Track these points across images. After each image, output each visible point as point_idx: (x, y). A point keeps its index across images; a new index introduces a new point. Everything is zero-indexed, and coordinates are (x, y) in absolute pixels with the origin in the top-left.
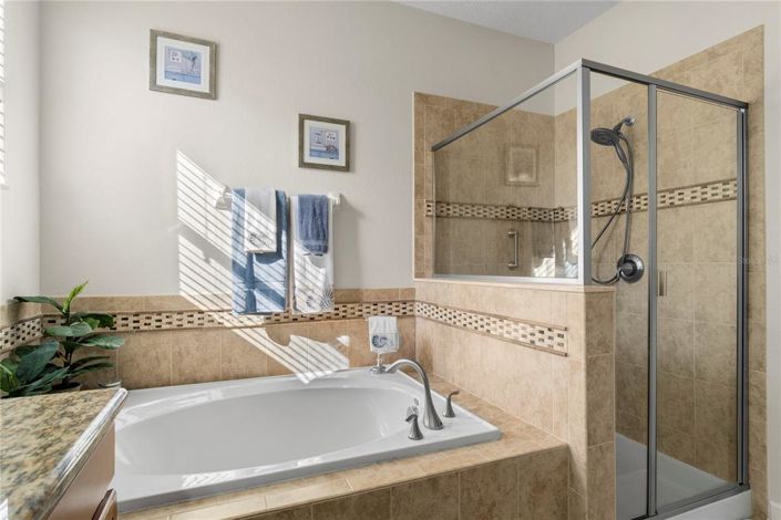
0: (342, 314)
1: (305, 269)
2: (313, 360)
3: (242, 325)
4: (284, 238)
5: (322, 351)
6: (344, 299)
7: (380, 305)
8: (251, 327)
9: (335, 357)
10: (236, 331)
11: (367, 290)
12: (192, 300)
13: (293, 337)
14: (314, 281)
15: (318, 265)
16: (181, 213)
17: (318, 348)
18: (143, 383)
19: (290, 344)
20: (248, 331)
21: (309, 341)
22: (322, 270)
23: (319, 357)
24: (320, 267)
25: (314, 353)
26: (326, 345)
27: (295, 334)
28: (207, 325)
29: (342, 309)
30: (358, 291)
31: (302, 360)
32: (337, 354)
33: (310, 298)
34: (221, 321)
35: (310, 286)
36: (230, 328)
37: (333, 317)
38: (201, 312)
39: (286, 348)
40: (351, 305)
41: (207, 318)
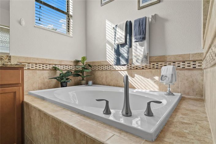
0: (156, 67)
1: (136, 48)
2: (144, 85)
3: (120, 70)
4: (128, 37)
5: (147, 82)
6: (157, 60)
7: (177, 63)
8: (123, 71)
9: (153, 85)
10: (119, 71)
11: (169, 56)
12: (109, 62)
13: (136, 75)
14: (140, 52)
15: (142, 45)
16: (107, 37)
17: (145, 80)
18: (100, 84)
19: (135, 78)
20: (122, 72)
21: (142, 77)
22: (143, 48)
23: (146, 84)
24: (143, 47)
25: (144, 82)
26: (149, 80)
27: (137, 74)
28: (112, 69)
29: (156, 65)
30: (164, 57)
31: (139, 84)
32: (154, 84)
33: (138, 59)
34: (115, 68)
35: (138, 54)
36: (117, 71)
37: (152, 68)
38: (111, 65)
39: (133, 79)
40: (161, 63)
41: (112, 67)
